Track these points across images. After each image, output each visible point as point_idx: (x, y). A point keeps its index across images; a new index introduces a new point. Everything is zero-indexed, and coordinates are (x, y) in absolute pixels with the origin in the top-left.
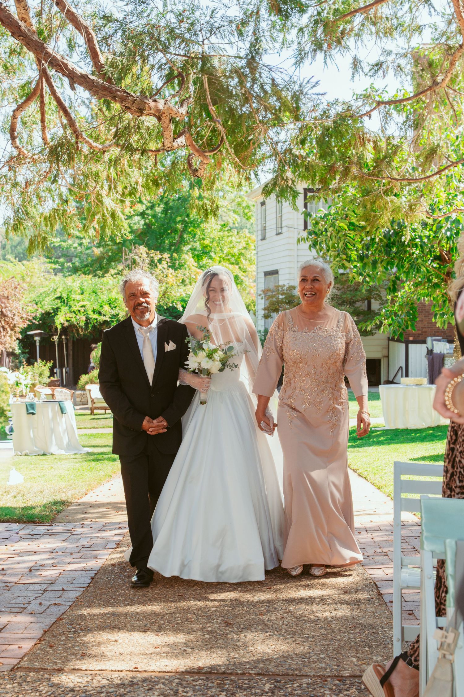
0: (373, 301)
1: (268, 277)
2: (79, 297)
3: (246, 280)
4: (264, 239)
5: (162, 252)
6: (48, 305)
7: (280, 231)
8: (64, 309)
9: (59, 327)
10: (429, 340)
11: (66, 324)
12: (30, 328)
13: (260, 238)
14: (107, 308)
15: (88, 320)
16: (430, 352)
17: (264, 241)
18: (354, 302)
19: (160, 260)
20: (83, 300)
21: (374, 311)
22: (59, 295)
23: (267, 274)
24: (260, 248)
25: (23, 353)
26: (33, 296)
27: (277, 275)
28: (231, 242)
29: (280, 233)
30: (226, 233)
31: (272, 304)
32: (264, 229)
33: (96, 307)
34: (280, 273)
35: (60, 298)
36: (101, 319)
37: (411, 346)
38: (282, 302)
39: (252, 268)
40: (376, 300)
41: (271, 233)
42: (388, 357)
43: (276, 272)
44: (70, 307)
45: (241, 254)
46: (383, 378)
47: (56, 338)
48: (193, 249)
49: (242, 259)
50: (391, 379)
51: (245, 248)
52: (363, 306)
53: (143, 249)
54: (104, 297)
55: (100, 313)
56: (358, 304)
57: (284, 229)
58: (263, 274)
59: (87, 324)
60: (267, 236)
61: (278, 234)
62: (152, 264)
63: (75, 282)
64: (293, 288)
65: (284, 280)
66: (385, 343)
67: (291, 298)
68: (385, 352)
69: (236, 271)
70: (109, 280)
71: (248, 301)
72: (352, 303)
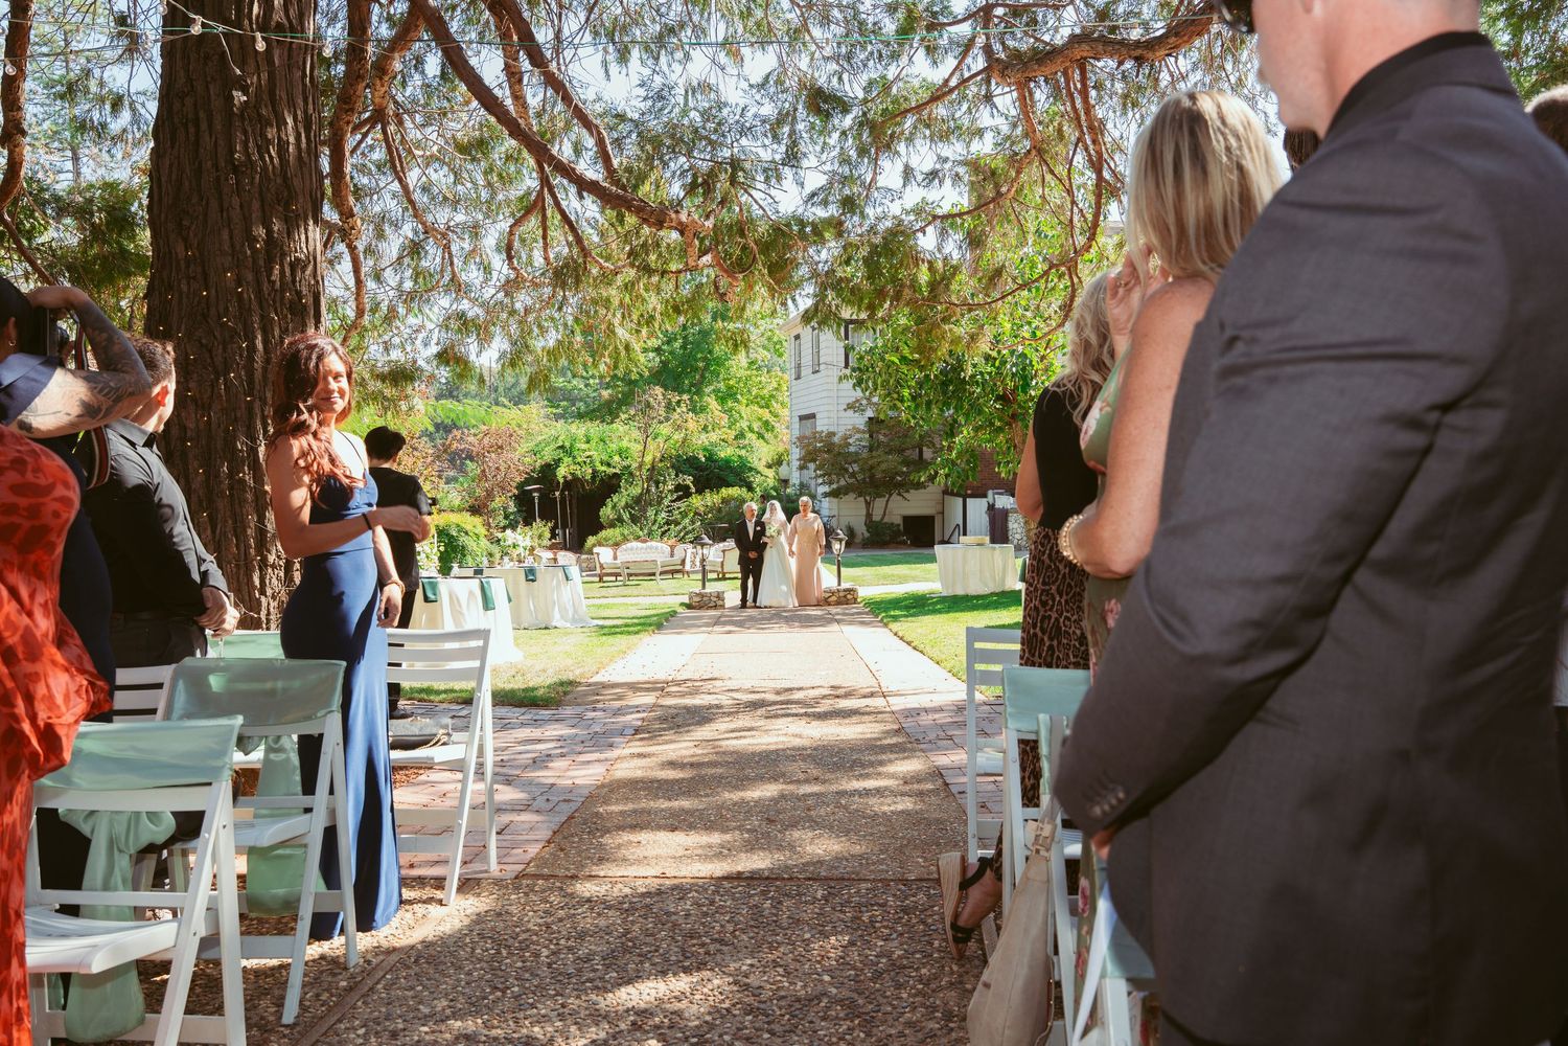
0: (925, 449)
1: (804, 422)
2: (584, 446)
3: (777, 425)
4: (798, 377)
5: (681, 393)
6: (548, 455)
7: (817, 369)
8: (567, 460)
9: (561, 481)
10: (990, 493)
11: (570, 477)
12: (528, 482)
13: (794, 377)
14: (617, 458)
15: (595, 472)
16: (991, 507)
17: (799, 381)
18: (903, 450)
19: (679, 402)
20: (589, 450)
21: (925, 460)
22: (560, 444)
23: (802, 418)
24: (794, 389)
25: (519, 511)
26: (531, 445)
27: (813, 420)
28: (760, 382)
29: (818, 371)
30: (754, 372)
31: (809, 453)
32: (799, 366)
33: (605, 458)
34: (818, 416)
35: (562, 447)
36: (611, 471)
37: (969, 501)
38: (820, 450)
39: (785, 413)
40: (929, 447)
41: (806, 371)
42: (943, 513)
43: (813, 416)
44: (574, 457)
45: (772, 396)
46: (937, 537)
47: (557, 493)
48: (716, 391)
49: (773, 402)
50: (946, 538)
51: (776, 389)
52: (913, 455)
53: (658, 390)
54: (614, 447)
55: (609, 465)
56: (908, 453)
57: (822, 367)
58: (798, 418)
59: (594, 478)
60: (803, 374)
61: (816, 372)
62: (670, 408)
63: (579, 429)
64: (834, 434)
65: (822, 425)
66: (939, 496)
67: (830, 447)
68: (940, 508)
69: (766, 415)
70: (618, 427)
71: (781, 449)
72: (901, 451)
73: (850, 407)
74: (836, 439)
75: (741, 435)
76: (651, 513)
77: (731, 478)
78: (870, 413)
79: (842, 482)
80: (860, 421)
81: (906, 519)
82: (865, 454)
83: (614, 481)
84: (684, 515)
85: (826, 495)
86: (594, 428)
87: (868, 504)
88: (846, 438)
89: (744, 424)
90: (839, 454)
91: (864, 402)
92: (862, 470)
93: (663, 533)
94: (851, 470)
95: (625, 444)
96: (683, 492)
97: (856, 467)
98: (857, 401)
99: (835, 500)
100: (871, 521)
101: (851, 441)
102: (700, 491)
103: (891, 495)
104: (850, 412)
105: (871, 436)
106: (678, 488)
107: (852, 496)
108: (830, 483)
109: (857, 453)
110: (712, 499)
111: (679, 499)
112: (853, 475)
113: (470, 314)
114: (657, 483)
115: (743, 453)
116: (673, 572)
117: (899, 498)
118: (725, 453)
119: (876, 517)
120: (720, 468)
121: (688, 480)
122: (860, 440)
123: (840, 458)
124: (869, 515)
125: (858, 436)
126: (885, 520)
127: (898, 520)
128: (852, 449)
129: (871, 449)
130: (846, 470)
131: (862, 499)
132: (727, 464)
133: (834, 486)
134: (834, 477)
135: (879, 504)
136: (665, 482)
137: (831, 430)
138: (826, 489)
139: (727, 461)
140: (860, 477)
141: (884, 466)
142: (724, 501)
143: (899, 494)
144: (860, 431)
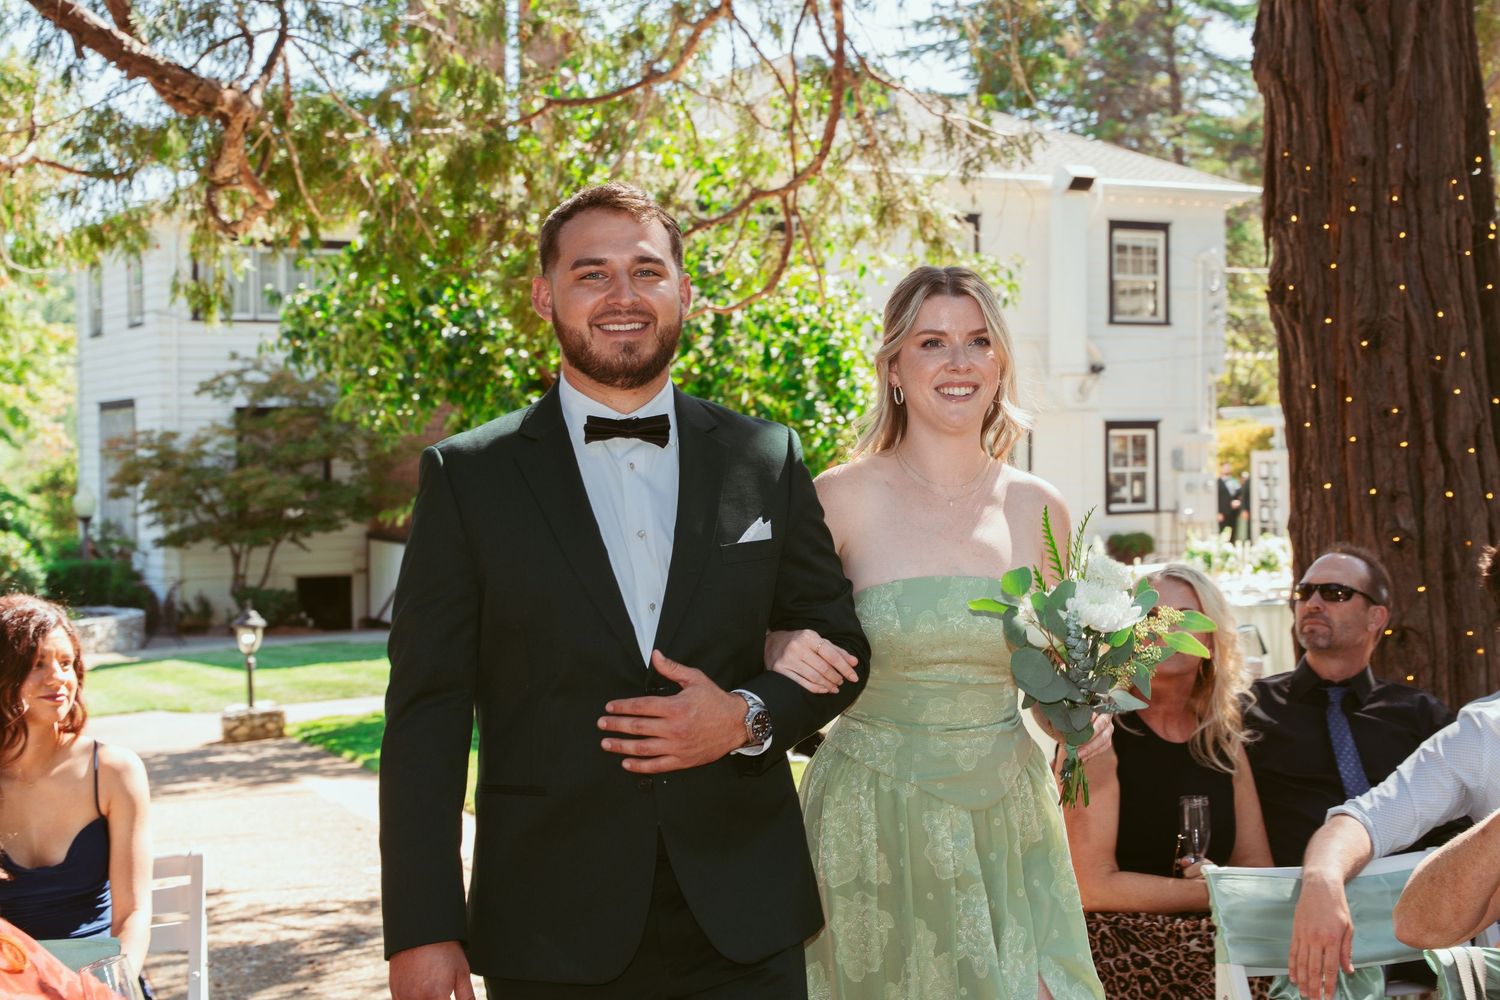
0: (334, 462)
1: (110, 413)
4: (97, 333)
7: (138, 319)
13: (87, 330)
17: (97, 341)
18: (300, 465)
21: (338, 483)
23: (105, 407)
24: (86, 354)
27: (129, 411)
29: (139, 325)
31: (126, 469)
32: (98, 314)
34: (139, 404)
38: (148, 464)
39: (53, 398)
40: (345, 459)
41: (113, 324)
42: (366, 571)
43: (128, 404)
46: (357, 613)
49: (29, 375)
50: (374, 613)
52: (314, 470)
56: (307, 469)
57: (149, 318)
58: (96, 409)
60: (107, 327)
61: (134, 325)
64: (173, 435)
65: (149, 419)
66: (361, 543)
67: (166, 459)
68: (360, 563)
71: (58, 461)
72: (294, 466)
73: (205, 387)
74: (180, 445)
78: (241, 400)
79: (191, 521)
80: (220, 411)
81: (304, 583)
82: (231, 471)
85: (160, 543)
87: (236, 558)
88: (197, 442)
90: (186, 471)
91: (231, 380)
92: (227, 498)
94: (206, 499)
97: (215, 495)
98: (219, 378)
99: (174, 552)
100: (244, 588)
101: (208, 447)
103: (278, 541)
104: (207, 397)
105: (240, 439)
107: (208, 544)
108: (167, 522)
109: (216, 470)
112: (211, 508)
117: (292, 546)
119: (252, 581)
122: (224, 446)
123: (186, 479)
124: (238, 578)
125: (221, 439)
126: (269, 585)
127: (290, 586)
128: (208, 462)
129: (241, 462)
130: (198, 499)
131: (225, 550)
133: (175, 527)
134: (176, 511)
135: (259, 556)
137: (171, 427)
138: (159, 532)
140: (222, 511)
141: (269, 492)
143: (293, 540)
144: (221, 431)
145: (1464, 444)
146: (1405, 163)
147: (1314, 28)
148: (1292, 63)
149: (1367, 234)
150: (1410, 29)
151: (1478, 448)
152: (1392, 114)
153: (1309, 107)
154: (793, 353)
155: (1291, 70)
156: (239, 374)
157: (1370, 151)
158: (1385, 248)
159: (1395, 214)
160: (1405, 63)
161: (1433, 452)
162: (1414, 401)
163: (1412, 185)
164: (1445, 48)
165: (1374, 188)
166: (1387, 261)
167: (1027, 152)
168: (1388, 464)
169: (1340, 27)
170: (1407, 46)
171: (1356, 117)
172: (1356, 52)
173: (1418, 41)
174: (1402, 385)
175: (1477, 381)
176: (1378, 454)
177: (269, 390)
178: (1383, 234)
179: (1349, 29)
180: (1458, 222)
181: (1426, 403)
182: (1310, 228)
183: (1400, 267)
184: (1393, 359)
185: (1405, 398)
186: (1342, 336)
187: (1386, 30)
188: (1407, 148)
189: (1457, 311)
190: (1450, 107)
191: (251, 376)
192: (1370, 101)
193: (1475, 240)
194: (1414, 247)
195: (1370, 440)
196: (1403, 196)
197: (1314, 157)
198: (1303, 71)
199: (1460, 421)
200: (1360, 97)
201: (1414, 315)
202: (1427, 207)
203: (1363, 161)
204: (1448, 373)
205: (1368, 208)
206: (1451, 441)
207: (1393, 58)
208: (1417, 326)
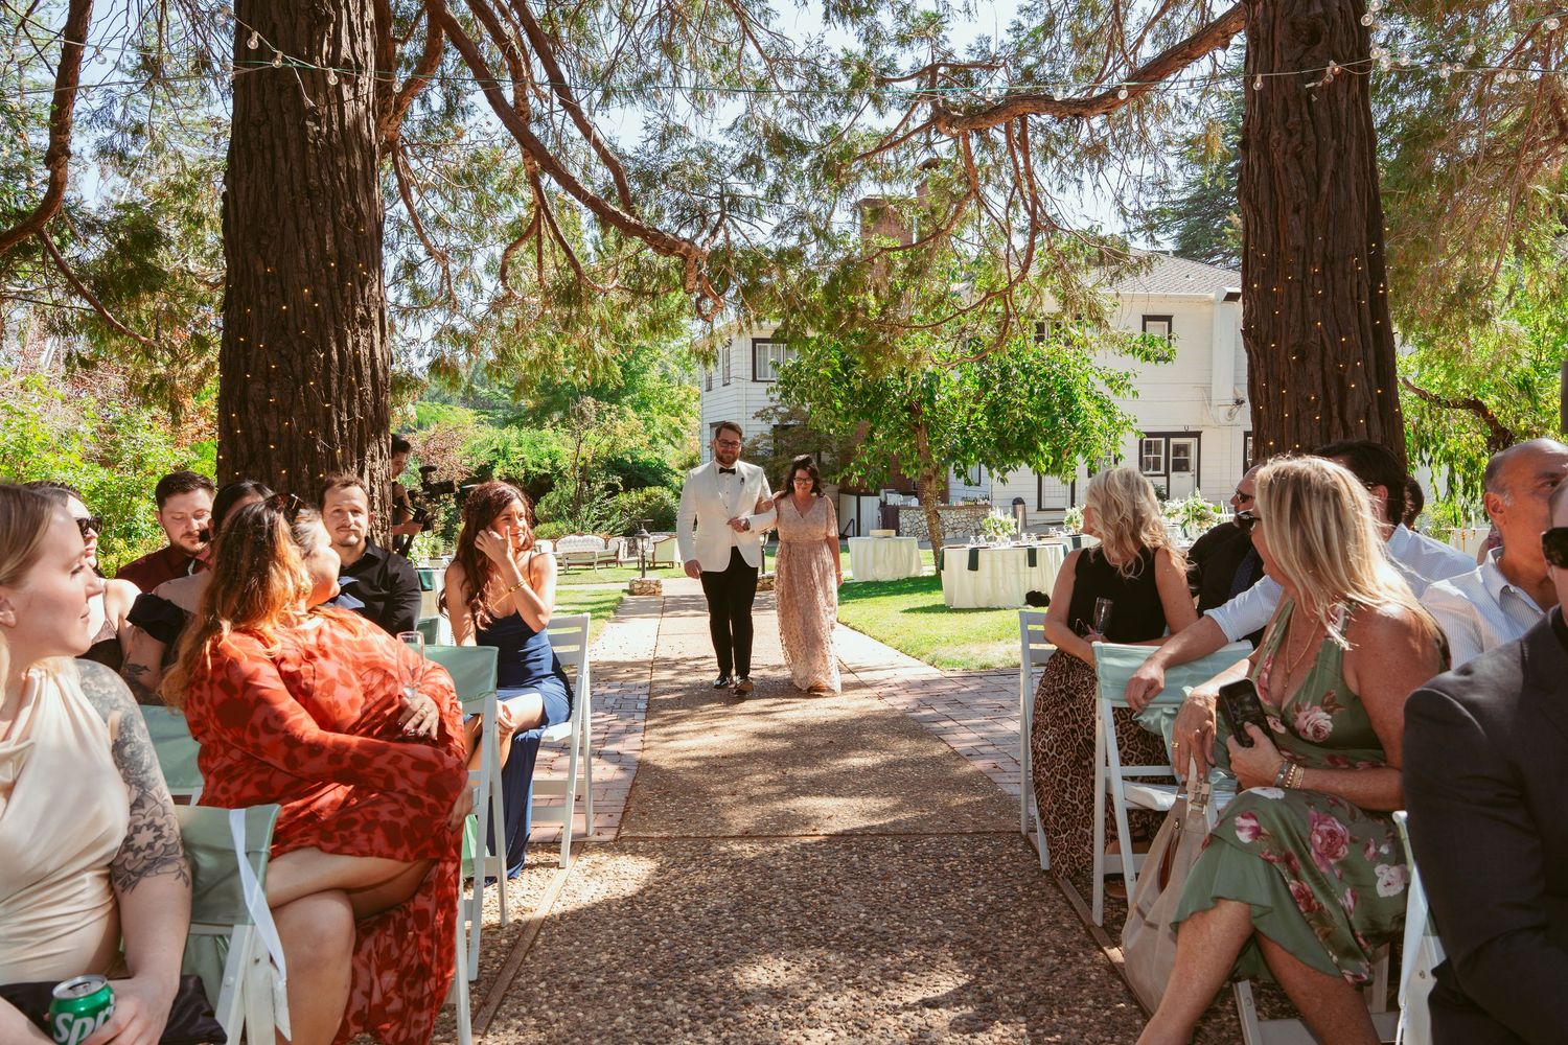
2: (517, 449)
3: (685, 431)
4: (709, 389)
5: (611, 403)
6: (484, 457)
7: (727, 382)
8: (501, 462)
10: (882, 492)
12: (468, 481)
13: (705, 389)
14: (547, 460)
15: (527, 473)
16: (883, 505)
17: (710, 392)
19: (609, 411)
20: (522, 453)
22: (495, 448)
24: (703, 400)
26: (467, 447)
28: (672, 394)
29: (728, 384)
30: (666, 384)
32: (710, 379)
33: (536, 460)
35: (496, 450)
36: (541, 471)
37: (863, 499)
40: (826, 452)
41: (717, 384)
44: (508, 460)
45: (681, 406)
48: (632, 401)
51: (685, 400)
53: (590, 400)
54: (544, 450)
55: (539, 466)
57: (732, 380)
59: (526, 477)
60: (714, 386)
61: (726, 385)
62: (600, 415)
63: (512, 433)
69: (676, 422)
70: (548, 432)
73: (758, 415)
75: (654, 441)
76: (584, 509)
77: (650, 479)
78: (775, 422)
80: (765, 428)
82: (771, 458)
83: (546, 481)
84: (613, 511)
86: (528, 434)
88: (754, 443)
89: (657, 431)
91: (770, 412)
93: (596, 527)
95: (554, 447)
96: (613, 490)
98: (765, 411)
101: (758, 446)
102: (627, 490)
104: (758, 421)
105: (776, 442)
106: (609, 487)
109: (762, 458)
110: (636, 496)
111: (609, 496)
113: (460, 329)
114: (589, 483)
115: (657, 455)
116: (607, 562)
118: (644, 456)
120: (640, 469)
121: (617, 480)
122: (767, 445)
125: (764, 442)
128: (759, 453)
129: (776, 453)
132: (646, 465)
136: (596, 482)
139: (646, 464)
142: (648, 499)
144: (764, 436)
145: (1358, 418)
146: (1326, 248)
147: (1271, 172)
148: (1257, 192)
149: (1298, 292)
150: (1329, 167)
151: (1367, 420)
152: (1316, 219)
153: (1266, 220)
154: (1047, 391)
155: (1257, 197)
156: (774, 409)
157: (1302, 242)
158: (1310, 301)
159: (1317, 279)
160: (1325, 188)
161: (1337, 422)
162: (1326, 392)
163: (1328, 262)
164: (1353, 179)
165: (1304, 263)
166: (1311, 308)
167: (1150, 267)
168: (1308, 430)
169: (1286, 170)
170: (1327, 178)
171: (1294, 222)
172: (1294, 183)
173: (1334, 174)
174: (1318, 382)
175: (1369, 380)
176: (1302, 424)
177: (790, 416)
178: (1308, 292)
179: (1291, 170)
180: (1359, 283)
181: (1333, 393)
182: (1266, 290)
183: (1319, 311)
184: (1313, 367)
185: (1320, 390)
186: (1282, 354)
187: (1314, 168)
188: (1326, 240)
189: (1355, 337)
190: (1356, 213)
191: (780, 409)
192: (1303, 212)
193: (1371, 294)
194: (1330, 299)
195: (1298, 416)
196: (1323, 268)
197: (1269, 249)
198: (1264, 196)
199: (1354, 404)
200: (1297, 210)
201: (1327, 340)
202: (1338, 275)
203: (1298, 248)
204: (1348, 374)
205: (1300, 277)
206: (1349, 416)
207: (1318, 188)
208: (1328, 346)
